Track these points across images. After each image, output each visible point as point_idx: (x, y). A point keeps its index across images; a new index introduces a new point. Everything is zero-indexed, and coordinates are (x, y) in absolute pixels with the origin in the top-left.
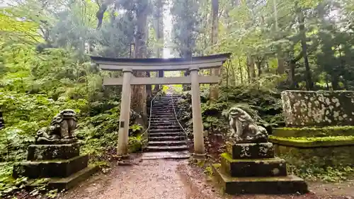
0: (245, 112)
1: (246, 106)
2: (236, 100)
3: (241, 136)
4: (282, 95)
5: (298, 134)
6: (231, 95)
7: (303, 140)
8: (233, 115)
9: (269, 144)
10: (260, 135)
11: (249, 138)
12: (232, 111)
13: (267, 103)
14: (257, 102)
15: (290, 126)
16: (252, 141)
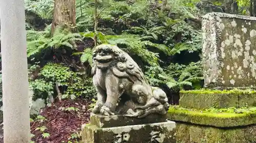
0: (127, 56)
1: (135, 42)
2: (114, 27)
3: (115, 110)
4: (204, 23)
5: (223, 103)
6: (106, 15)
7: (229, 114)
8: (101, 61)
9: (169, 125)
10: (153, 105)
11: (131, 113)
12: (100, 51)
13: (178, 37)
14: (160, 36)
15: (211, 86)
16: (136, 120)
